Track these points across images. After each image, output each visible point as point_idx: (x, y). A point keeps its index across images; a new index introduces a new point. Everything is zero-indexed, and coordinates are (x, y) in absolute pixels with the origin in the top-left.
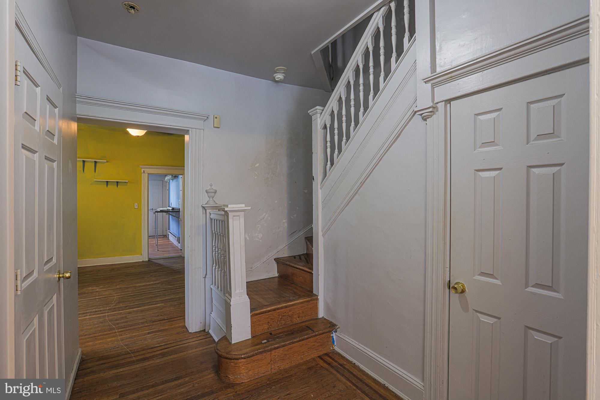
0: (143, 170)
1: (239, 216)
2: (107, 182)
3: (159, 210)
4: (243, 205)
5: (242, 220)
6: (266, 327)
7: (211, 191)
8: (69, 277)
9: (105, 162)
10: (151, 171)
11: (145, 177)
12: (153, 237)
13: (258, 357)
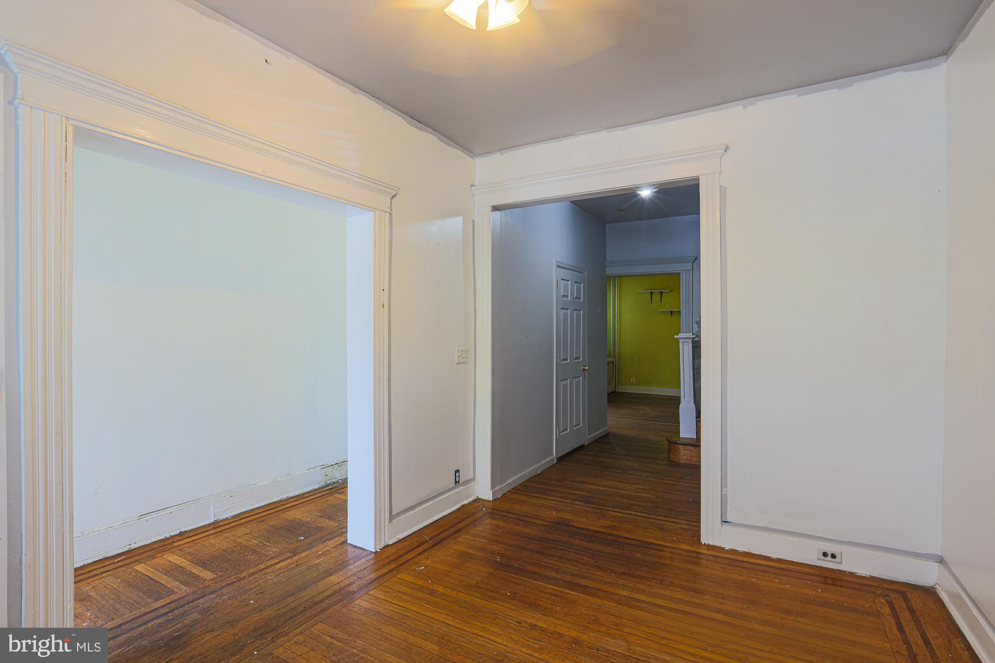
1: (687, 342)
2: (671, 312)
9: (669, 292)
13: (691, 448)
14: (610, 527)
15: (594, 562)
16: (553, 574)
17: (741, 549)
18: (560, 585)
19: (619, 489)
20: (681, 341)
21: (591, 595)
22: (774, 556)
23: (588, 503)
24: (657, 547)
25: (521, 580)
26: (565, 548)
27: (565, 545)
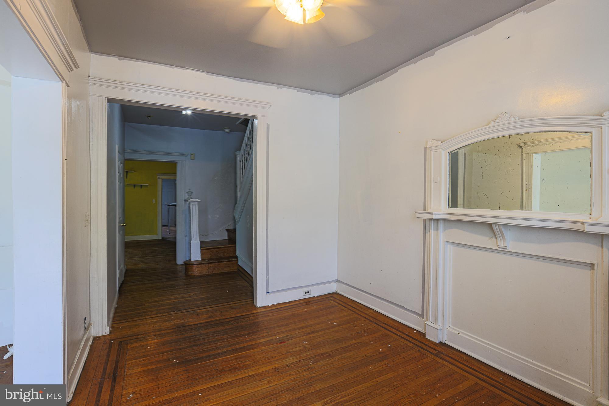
0: (158, 176)
1: (195, 204)
2: (135, 185)
3: (171, 204)
4: (197, 199)
5: (197, 206)
6: (210, 256)
7: (190, 192)
8: (125, 226)
9: (133, 172)
10: (163, 177)
11: (160, 181)
12: (167, 226)
13: (202, 265)
14: (210, 317)
15: (229, 335)
16: (219, 351)
17: (275, 303)
18: (231, 353)
19: (185, 298)
20: (191, 203)
21: (250, 349)
22: (288, 301)
23: (179, 311)
24: (246, 316)
25: (208, 362)
26: (204, 337)
27: (201, 336)
